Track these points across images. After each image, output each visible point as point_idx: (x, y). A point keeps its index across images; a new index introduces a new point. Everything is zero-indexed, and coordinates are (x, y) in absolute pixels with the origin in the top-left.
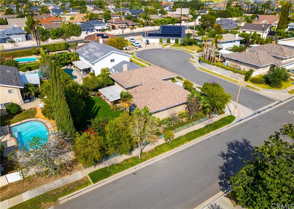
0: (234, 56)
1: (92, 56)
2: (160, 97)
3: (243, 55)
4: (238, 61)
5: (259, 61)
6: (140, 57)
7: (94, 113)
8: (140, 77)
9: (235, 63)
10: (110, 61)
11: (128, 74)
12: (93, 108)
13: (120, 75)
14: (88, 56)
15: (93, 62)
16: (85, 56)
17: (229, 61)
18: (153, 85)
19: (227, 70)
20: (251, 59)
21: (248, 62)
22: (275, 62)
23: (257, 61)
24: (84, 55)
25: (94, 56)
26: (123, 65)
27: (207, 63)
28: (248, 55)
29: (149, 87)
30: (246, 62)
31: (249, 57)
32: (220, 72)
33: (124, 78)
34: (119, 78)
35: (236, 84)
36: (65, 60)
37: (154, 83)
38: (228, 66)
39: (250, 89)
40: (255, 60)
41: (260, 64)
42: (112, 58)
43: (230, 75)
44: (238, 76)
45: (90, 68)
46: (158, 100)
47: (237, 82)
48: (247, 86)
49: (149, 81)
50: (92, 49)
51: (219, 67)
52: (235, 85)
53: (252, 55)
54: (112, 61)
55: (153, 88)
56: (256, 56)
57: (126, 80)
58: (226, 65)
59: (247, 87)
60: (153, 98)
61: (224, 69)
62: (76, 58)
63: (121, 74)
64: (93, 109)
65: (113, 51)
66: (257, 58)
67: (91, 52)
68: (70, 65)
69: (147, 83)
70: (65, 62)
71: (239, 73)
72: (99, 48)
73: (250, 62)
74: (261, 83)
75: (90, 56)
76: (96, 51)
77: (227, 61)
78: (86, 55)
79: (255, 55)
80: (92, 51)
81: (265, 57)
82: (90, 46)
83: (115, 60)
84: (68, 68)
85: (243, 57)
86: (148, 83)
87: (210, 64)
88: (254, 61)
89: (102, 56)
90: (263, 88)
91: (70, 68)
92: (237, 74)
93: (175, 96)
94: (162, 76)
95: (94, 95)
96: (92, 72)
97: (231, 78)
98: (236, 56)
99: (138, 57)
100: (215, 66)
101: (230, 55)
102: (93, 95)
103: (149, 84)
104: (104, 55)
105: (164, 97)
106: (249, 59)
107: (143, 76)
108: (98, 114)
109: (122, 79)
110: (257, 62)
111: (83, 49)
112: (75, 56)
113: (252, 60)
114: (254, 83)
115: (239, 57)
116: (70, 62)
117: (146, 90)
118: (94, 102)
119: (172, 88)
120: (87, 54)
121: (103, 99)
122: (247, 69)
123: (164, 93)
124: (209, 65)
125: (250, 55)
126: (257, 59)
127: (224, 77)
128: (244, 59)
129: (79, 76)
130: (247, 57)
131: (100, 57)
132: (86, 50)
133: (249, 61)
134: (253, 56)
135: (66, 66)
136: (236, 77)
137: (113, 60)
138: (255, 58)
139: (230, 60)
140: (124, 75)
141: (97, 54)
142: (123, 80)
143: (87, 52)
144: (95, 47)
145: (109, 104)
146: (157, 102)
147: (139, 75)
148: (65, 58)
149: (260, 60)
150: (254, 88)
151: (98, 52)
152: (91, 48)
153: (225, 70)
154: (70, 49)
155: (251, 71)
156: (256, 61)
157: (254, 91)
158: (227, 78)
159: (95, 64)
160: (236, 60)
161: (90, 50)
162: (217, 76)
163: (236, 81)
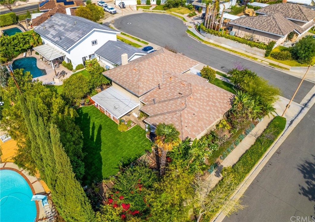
0: (244, 22)
1: (64, 38)
2: (197, 110)
3: (256, 21)
4: (250, 29)
5: (279, 28)
6: (121, 28)
7: (95, 140)
8: (153, 73)
9: (246, 33)
10: (91, 43)
11: (134, 71)
12: (91, 130)
13: (122, 73)
14: (57, 39)
15: (67, 49)
16: (53, 39)
17: (237, 29)
18: (177, 88)
19: (240, 43)
20: (268, 26)
21: (265, 31)
22: (295, 28)
23: (277, 29)
24: (49, 36)
25: (66, 37)
26: (122, 55)
27: (212, 34)
28: (263, 21)
29: (173, 90)
30: (262, 30)
31: (265, 23)
32: (230, 46)
33: (131, 79)
34: (121, 78)
35: (256, 62)
36: (21, 45)
37: (179, 84)
38: (236, 36)
39: (276, 69)
40: (274, 27)
41: (282, 33)
42: (94, 40)
43: (244, 49)
44: (255, 50)
45: (62, 57)
46: (196, 114)
47: (257, 59)
48: (271, 64)
49: (169, 80)
50: (60, 26)
51: (229, 39)
52: (254, 63)
53: (268, 20)
54: (93, 43)
55: (180, 93)
56: (274, 22)
57: (135, 81)
58: (233, 35)
59: (272, 67)
60: (189, 113)
61: (236, 42)
62: (37, 41)
63: (123, 71)
64: (91, 132)
65: (94, 29)
66: (276, 24)
67: (60, 31)
68: (29, 51)
69: (166, 84)
70: (21, 49)
71: (257, 47)
72: (70, 25)
73: (268, 31)
74: (286, 59)
75: (61, 39)
76: (67, 30)
77: (234, 30)
78: (54, 37)
79: (271, 21)
80: (61, 29)
81: (284, 23)
82: (55, 20)
83: (98, 42)
84: (28, 56)
85: (258, 24)
86: (168, 84)
87: (216, 35)
88: (273, 29)
89: (80, 39)
90: (290, 66)
91: (30, 56)
92: (255, 48)
93: (215, 103)
94: (181, 68)
95: (84, 104)
96: (66, 60)
97: (247, 54)
98: (247, 23)
99: (118, 29)
100: (224, 38)
101: (239, 22)
102: (82, 105)
103: (171, 85)
104: (83, 36)
105: (201, 108)
106: (265, 26)
107: (156, 72)
108: (102, 141)
109: (128, 80)
110: (278, 31)
111: (44, 26)
112: (36, 38)
113: (270, 28)
114: (278, 60)
115: (252, 24)
116: (28, 47)
117: (169, 96)
118: (88, 117)
119: (206, 90)
120: (55, 34)
121: (99, 109)
122: (265, 40)
123: (199, 101)
124: (214, 36)
125: (265, 20)
126: (275, 26)
127: (239, 53)
128: (259, 27)
129: (49, 70)
130: (262, 24)
131: (77, 41)
132: (50, 27)
133: (265, 29)
134: (270, 22)
135: (24, 54)
136: (253, 52)
137: (95, 42)
138: (273, 24)
139: (239, 28)
140: (129, 73)
141: (71, 35)
142: (130, 81)
143: (53, 32)
144: (62, 22)
145: (112, 119)
146: (196, 118)
147: (152, 72)
148: (19, 42)
149: (281, 28)
150: (281, 67)
151: (71, 31)
152: (57, 24)
153: (238, 43)
154: (21, 23)
155: (272, 44)
156: (275, 29)
157: (282, 71)
158: (242, 54)
159: (71, 51)
160: (246, 29)
161: (57, 27)
162: (229, 52)
163: (255, 58)
